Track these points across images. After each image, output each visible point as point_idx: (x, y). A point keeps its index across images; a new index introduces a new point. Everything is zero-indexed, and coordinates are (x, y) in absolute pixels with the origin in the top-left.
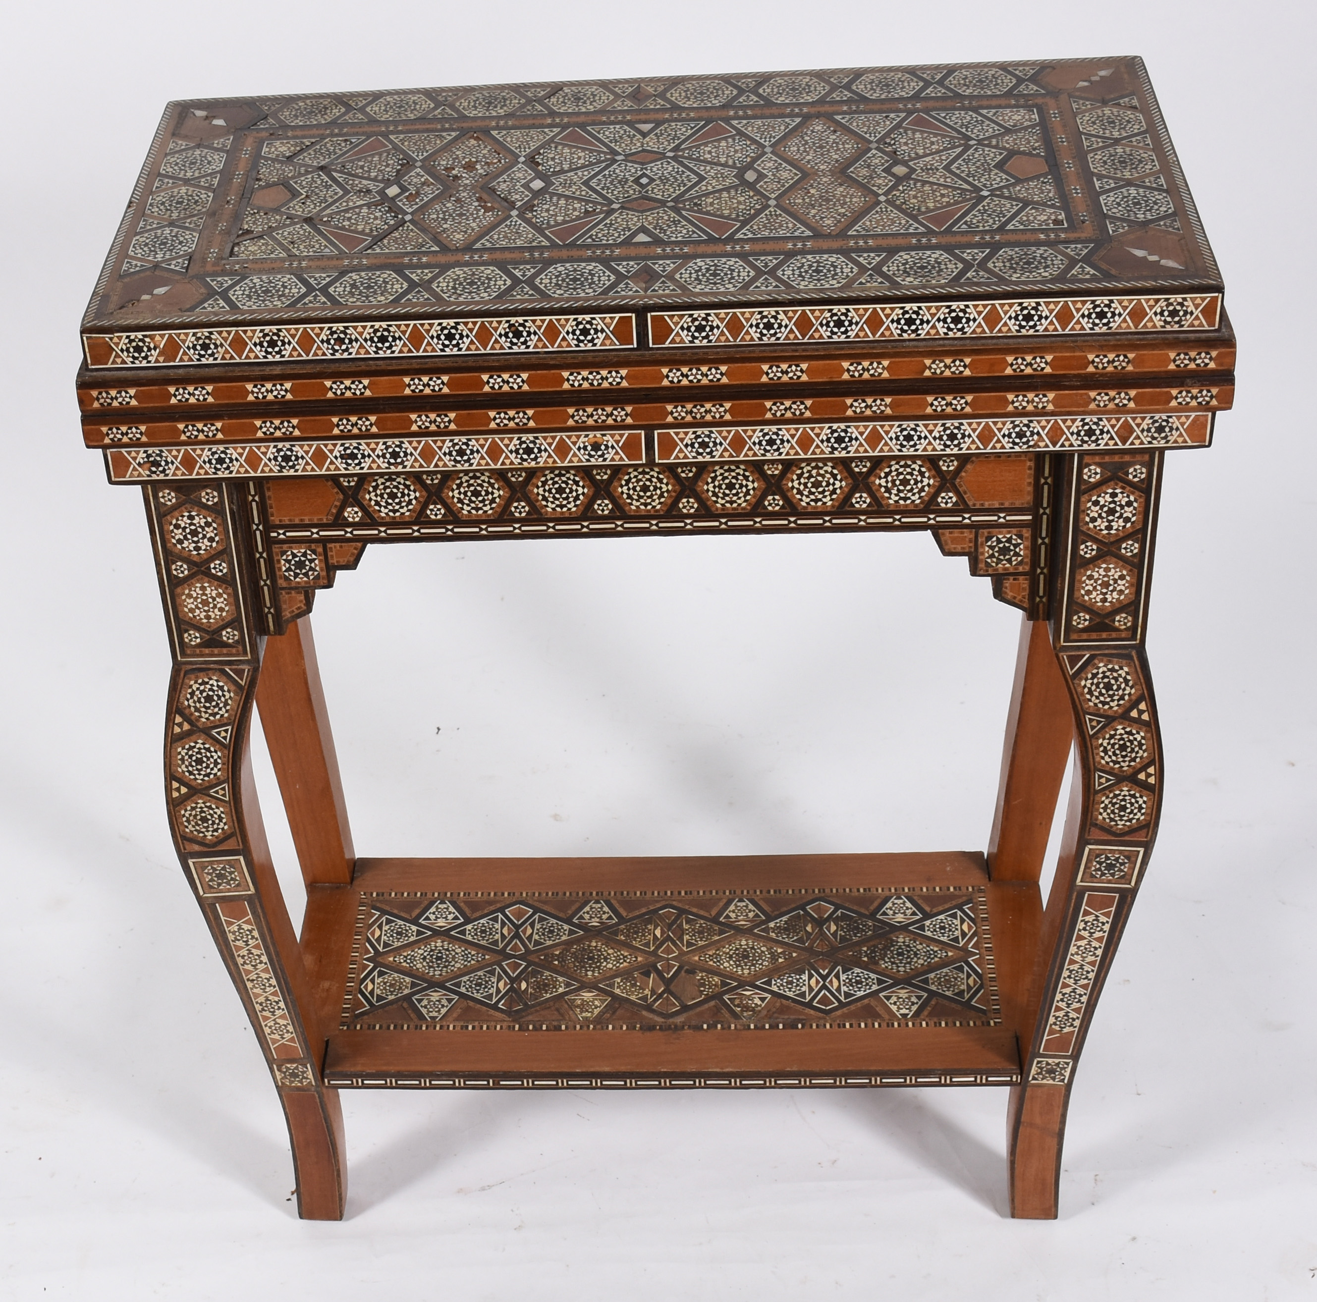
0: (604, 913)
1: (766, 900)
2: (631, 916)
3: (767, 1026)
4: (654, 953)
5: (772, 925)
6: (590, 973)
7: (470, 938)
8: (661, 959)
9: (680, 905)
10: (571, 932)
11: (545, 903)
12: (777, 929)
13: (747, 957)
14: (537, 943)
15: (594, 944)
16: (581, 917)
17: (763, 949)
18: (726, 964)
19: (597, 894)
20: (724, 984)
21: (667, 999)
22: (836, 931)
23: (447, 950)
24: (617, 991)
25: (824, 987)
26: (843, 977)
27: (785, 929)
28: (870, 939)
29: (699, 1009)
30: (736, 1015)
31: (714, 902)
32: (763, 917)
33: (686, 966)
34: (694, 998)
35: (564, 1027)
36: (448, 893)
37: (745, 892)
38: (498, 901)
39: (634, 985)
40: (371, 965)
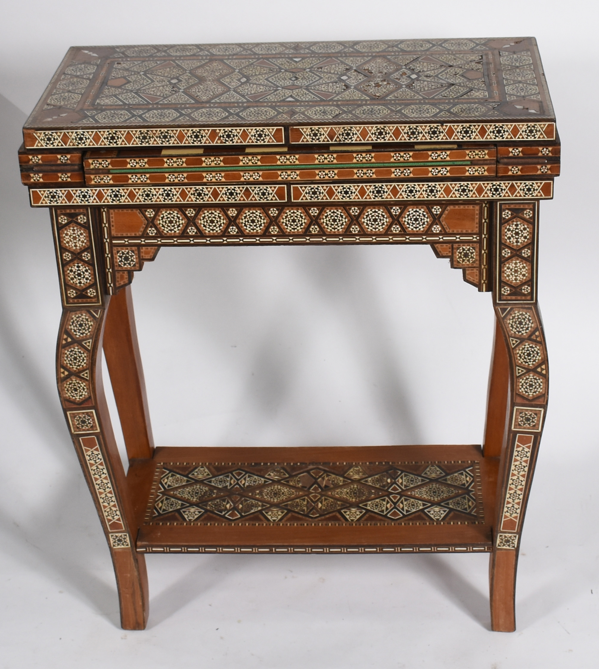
0: (348, 515)
1: (260, 520)
2: (334, 514)
3: (269, 464)
4: (322, 495)
5: (260, 508)
6: (355, 486)
7: (420, 502)
8: (319, 493)
9: (307, 518)
10: (366, 505)
11: (381, 520)
12: (256, 506)
13: (275, 494)
14: (384, 500)
15: (354, 500)
16: (361, 512)
17: (266, 497)
18: (286, 490)
19: (352, 524)
20: (288, 482)
21: (316, 475)
22: (227, 504)
23: (431, 496)
24: (341, 479)
25: (238, 480)
26: (228, 484)
27: (253, 506)
28: (210, 501)
29: (302, 471)
30: (283, 468)
31: (289, 520)
32: (264, 512)
33: (306, 489)
34: (303, 476)
35: (368, 463)
36: (435, 524)
37: (272, 524)
38: (406, 520)
39: (333, 481)
40: (470, 488)
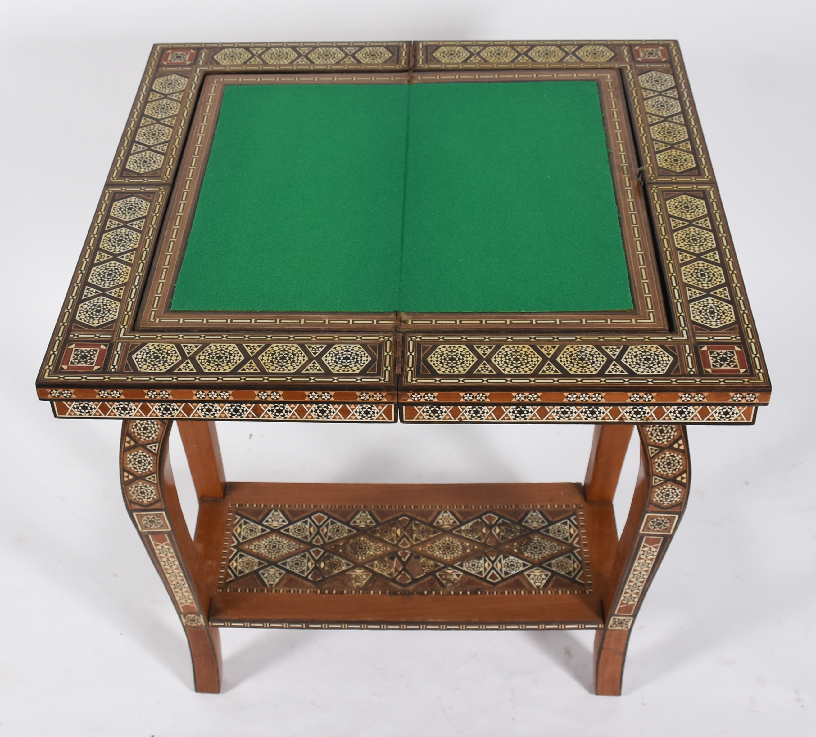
0: (368, 519)
1: (460, 512)
2: (383, 521)
3: (461, 593)
4: (396, 545)
5: (463, 528)
6: (360, 558)
7: (291, 534)
8: (400, 549)
9: (411, 515)
10: (349, 531)
11: (334, 512)
12: (467, 531)
13: (449, 548)
14: (329, 538)
15: (362, 539)
16: (355, 522)
17: (458, 543)
18: (437, 553)
19: (364, 507)
20: (436, 565)
21: (404, 574)
22: (499, 533)
23: (279, 541)
24: (376, 569)
25: (493, 568)
26: (503, 562)
27: (470, 531)
28: (519, 537)
29: (422, 582)
30: (443, 586)
31: (430, 513)
32: (458, 523)
33: (415, 555)
34: (419, 575)
35: (345, 592)
36: (279, 506)
37: (448, 507)
38: (308, 511)
39: (385, 566)
40: (235, 550)
